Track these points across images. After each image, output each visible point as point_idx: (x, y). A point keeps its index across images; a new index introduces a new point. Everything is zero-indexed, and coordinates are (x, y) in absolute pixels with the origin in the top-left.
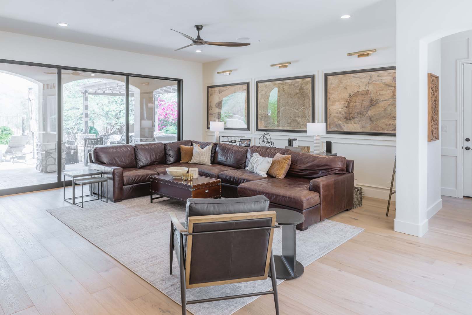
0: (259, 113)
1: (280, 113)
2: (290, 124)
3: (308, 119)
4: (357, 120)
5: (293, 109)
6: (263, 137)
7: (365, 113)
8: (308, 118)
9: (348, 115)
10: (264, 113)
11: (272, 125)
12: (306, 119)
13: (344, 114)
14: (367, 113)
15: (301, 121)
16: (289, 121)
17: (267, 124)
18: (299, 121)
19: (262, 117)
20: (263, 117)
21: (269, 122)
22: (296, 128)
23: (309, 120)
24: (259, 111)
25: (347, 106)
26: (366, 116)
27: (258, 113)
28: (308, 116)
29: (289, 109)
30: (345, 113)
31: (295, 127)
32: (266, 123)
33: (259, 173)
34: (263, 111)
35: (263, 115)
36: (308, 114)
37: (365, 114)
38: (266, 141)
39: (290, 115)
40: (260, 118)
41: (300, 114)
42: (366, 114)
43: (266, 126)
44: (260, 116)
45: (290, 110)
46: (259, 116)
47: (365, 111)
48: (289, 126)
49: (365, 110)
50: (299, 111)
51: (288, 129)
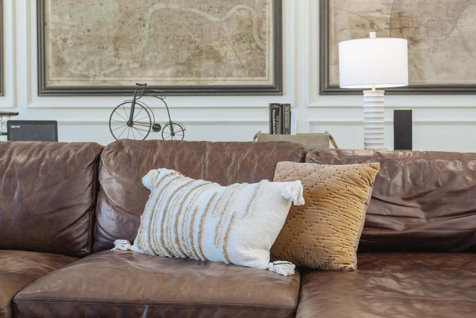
0: (50, 26)
1: (147, 26)
2: (188, 63)
3: (258, 47)
4: (426, 47)
5: (198, 12)
6: (130, 105)
7: (450, 26)
8: (259, 43)
9: (399, 30)
10: (73, 26)
11: (114, 72)
12: (253, 45)
13: (386, 29)
14: (455, 26)
15: (230, 54)
16: (185, 55)
17: (88, 68)
18: (222, 54)
19: (65, 40)
20: (69, 42)
21: (96, 61)
22: (211, 79)
23: (262, 50)
24: (51, 19)
25: (392, 5)
26: (451, 36)
27: (45, 24)
28: (260, 37)
29: (182, 13)
30: (387, 26)
31: (211, 76)
32: (85, 64)
33: (247, 260)
34: (67, 17)
35: (71, 34)
36: (258, 30)
37: (449, 30)
38: (148, 120)
39: (189, 33)
40: (54, 44)
41: (226, 29)
42: (452, 29)
43: (84, 76)
44: (55, 36)
45: (189, 15)
46: (50, 36)
47: (449, 21)
48: (183, 74)
49: (450, 19)
50: (224, 18)
51: (179, 84)
